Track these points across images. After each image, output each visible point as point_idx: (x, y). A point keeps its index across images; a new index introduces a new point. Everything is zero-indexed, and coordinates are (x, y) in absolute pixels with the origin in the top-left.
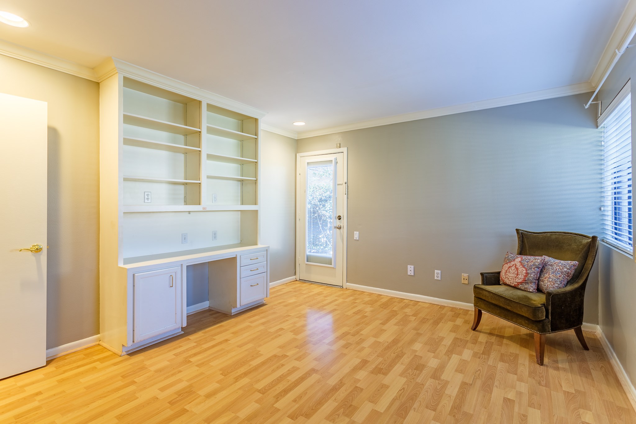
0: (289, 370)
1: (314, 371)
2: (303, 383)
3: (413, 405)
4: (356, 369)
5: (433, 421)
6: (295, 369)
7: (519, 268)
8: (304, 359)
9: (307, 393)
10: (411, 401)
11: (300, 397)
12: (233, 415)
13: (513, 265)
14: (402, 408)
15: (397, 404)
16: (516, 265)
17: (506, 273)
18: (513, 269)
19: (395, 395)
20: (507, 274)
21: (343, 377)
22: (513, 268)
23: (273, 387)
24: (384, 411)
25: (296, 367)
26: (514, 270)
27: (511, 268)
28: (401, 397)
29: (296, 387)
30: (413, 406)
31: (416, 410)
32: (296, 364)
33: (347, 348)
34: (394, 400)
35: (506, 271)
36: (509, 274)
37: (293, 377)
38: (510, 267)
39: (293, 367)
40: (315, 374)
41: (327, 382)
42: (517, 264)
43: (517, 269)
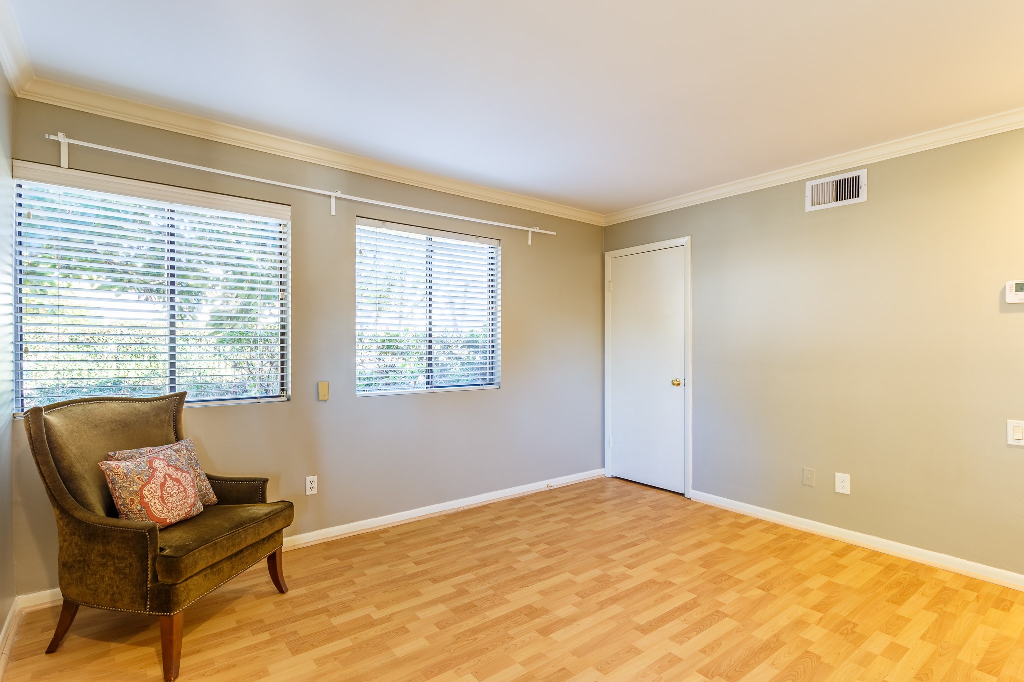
0: (689, 638)
1: (642, 629)
2: (661, 614)
4: (571, 620)
6: (680, 637)
7: (178, 477)
8: (663, 658)
9: (655, 602)
11: (664, 599)
12: (746, 595)
13: (165, 477)
16: (170, 476)
17: (164, 501)
18: (171, 486)
20: (166, 501)
21: (597, 611)
22: (170, 482)
23: (707, 617)
25: (676, 642)
26: (174, 485)
27: (167, 485)
29: (671, 610)
32: (677, 650)
33: (564, 668)
35: (162, 497)
36: (172, 499)
37: (676, 626)
38: (163, 485)
39: (682, 642)
40: (642, 623)
41: (624, 609)
42: (168, 472)
43: (178, 480)
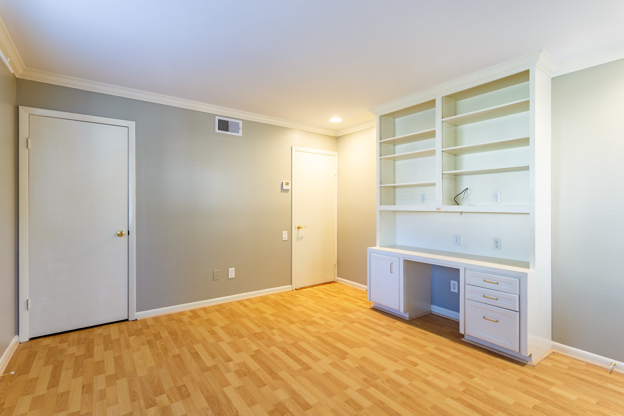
3: (212, 411)
5: (185, 413)
10: (218, 412)
14: (216, 401)
15: (223, 401)
19: (235, 405)
24: (223, 390)
28: (229, 408)
30: (210, 410)
31: (206, 409)
34: (229, 401)
